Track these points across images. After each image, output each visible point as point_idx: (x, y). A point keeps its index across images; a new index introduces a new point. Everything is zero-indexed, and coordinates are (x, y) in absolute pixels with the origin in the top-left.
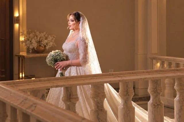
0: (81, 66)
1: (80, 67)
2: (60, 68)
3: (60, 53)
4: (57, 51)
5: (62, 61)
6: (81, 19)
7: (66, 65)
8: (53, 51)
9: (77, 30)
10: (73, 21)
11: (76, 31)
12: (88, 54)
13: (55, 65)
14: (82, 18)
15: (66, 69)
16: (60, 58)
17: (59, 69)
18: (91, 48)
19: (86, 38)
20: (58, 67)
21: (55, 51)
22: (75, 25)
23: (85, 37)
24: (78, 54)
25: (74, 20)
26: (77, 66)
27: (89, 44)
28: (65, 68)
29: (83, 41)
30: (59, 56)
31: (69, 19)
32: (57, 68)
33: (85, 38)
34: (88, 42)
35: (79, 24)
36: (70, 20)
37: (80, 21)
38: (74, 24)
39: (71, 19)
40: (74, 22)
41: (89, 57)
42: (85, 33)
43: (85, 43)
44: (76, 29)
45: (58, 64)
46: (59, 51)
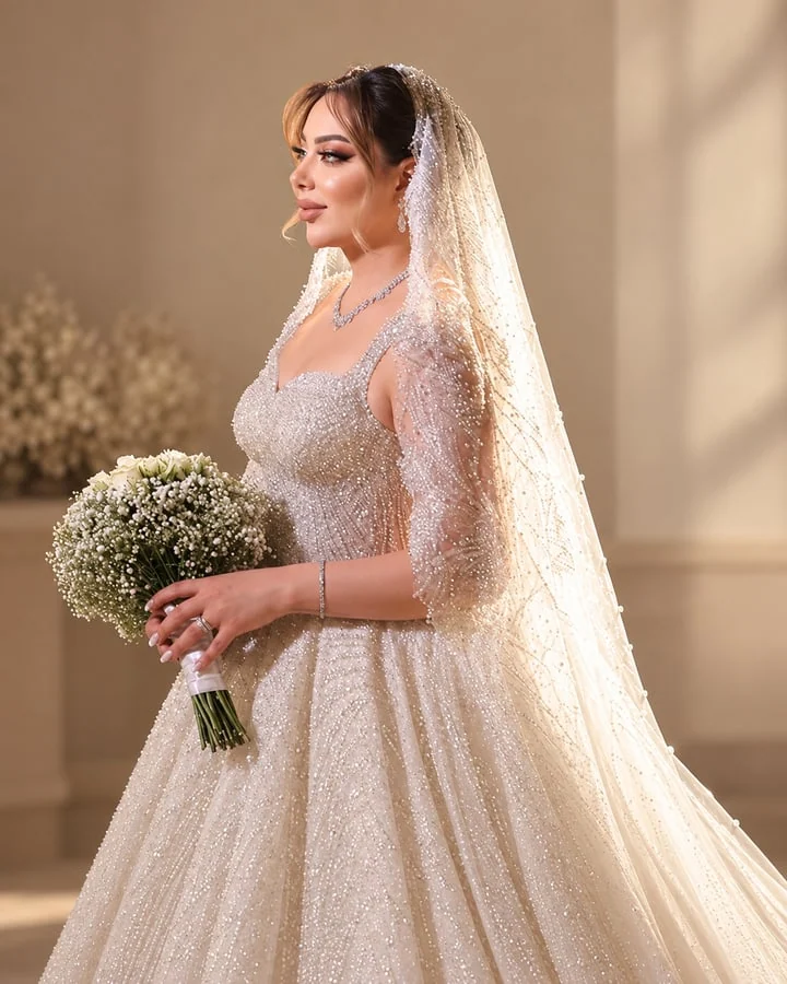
0: (420, 623)
1: (416, 640)
2: (199, 642)
3: (205, 489)
4: (173, 458)
5: (222, 566)
6: (423, 135)
7: (270, 610)
8: (126, 463)
9: (387, 253)
10: (342, 157)
11: (369, 258)
12: (494, 498)
13: (146, 616)
14: (427, 131)
15: (263, 660)
16: (206, 540)
17: (196, 656)
18: (528, 429)
19: (476, 334)
20: (185, 637)
21: (150, 463)
22: (364, 202)
23: (466, 324)
24: (395, 502)
25: (351, 146)
26: (382, 625)
27: (505, 390)
28: (249, 647)
29: (450, 358)
30: (191, 522)
31: (301, 136)
32: (168, 642)
33: (460, 331)
34: (492, 373)
35: (404, 185)
36: (311, 149)
37: (409, 155)
38: (350, 193)
39: (320, 140)
40: (356, 166)
41: (507, 522)
42: (468, 281)
43: (467, 381)
44: (376, 242)
45: (176, 601)
46: (196, 460)
